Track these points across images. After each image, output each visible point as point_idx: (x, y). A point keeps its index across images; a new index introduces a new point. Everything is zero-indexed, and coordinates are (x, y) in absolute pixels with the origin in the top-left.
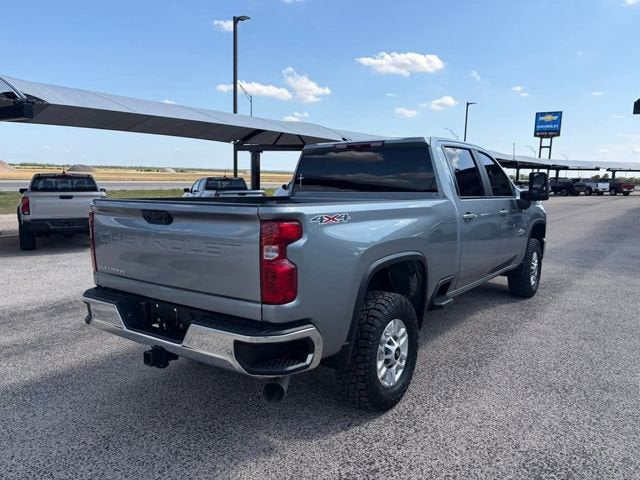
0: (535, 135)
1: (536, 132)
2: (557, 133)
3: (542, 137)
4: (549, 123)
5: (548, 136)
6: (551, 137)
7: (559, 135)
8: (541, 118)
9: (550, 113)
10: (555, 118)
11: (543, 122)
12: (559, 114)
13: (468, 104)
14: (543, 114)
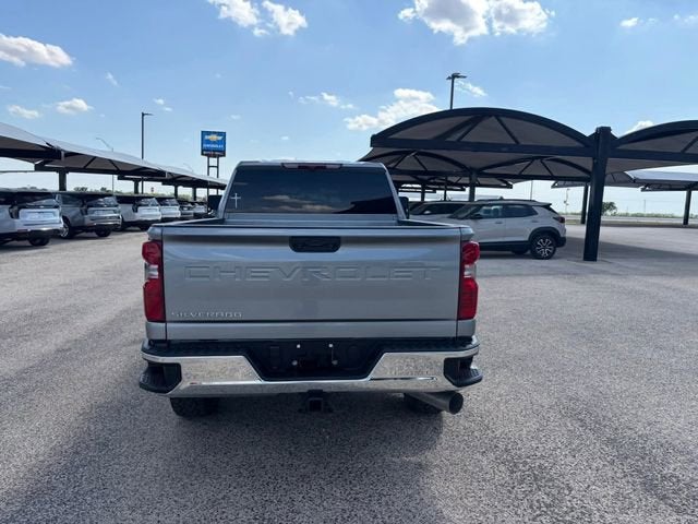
0: (202, 154)
1: (202, 151)
2: (223, 153)
3: (209, 156)
4: (214, 143)
5: (214, 156)
6: (218, 157)
7: (224, 155)
8: (207, 137)
9: (215, 133)
10: (220, 138)
11: (208, 142)
12: (223, 134)
13: (143, 115)
14: (209, 133)
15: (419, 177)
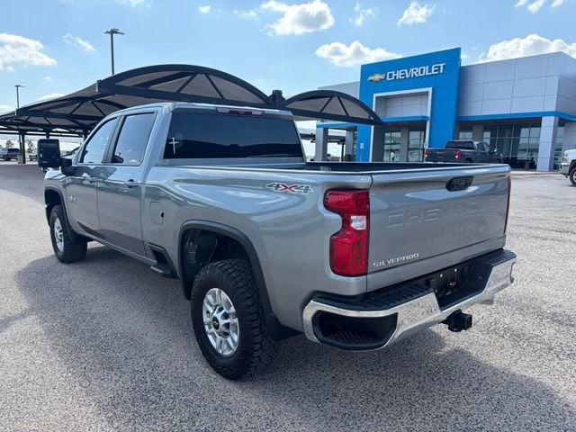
15: (80, 121)
